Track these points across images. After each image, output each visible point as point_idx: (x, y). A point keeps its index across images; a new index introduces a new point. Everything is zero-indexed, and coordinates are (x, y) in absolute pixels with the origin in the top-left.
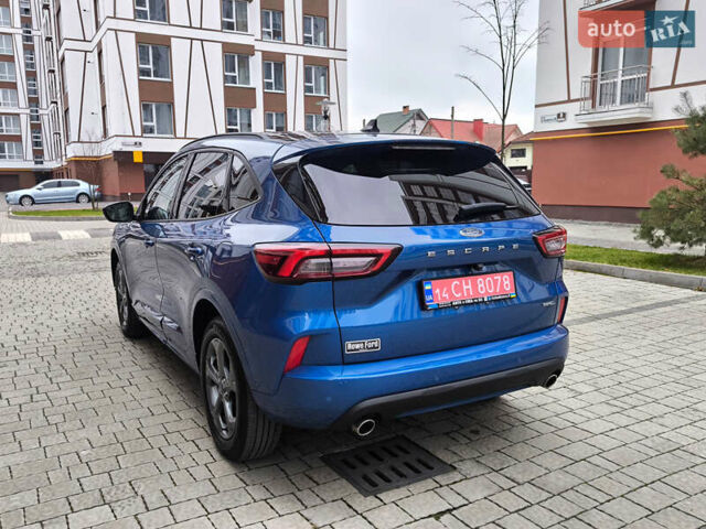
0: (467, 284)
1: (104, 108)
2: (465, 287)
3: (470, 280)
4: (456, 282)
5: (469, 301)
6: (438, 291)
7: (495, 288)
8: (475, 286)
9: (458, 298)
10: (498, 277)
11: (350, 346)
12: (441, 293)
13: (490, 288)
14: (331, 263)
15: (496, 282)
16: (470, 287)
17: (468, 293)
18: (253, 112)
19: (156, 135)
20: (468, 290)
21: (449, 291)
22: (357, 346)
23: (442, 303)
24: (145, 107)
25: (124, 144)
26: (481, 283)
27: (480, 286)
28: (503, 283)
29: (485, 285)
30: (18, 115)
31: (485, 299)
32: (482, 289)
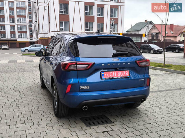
0: (114, 73)
1: (49, 23)
2: (114, 74)
3: (115, 72)
4: (111, 72)
5: (115, 78)
6: (106, 75)
7: (123, 75)
8: (117, 74)
9: (111, 77)
10: (124, 72)
11: (81, 87)
14: (77, 66)
15: (123, 73)
16: (115, 74)
18: (93, 23)
19: (64, 31)
20: (115, 75)
21: (109, 75)
22: (83, 88)
23: (106, 78)
24: (61, 23)
25: (54, 34)
26: (119, 73)
27: (118, 74)
28: (125, 73)
29: (120, 74)
30: (26, 25)
31: (120, 77)
32: (119, 75)
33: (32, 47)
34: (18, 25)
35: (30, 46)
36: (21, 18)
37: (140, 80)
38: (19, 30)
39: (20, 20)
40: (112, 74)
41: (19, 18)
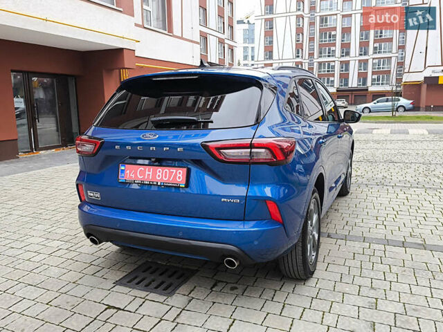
0: (149, 171)
1: (427, 48)
2: (147, 173)
3: (152, 168)
5: (146, 183)
6: (128, 172)
7: (170, 178)
8: (154, 173)
10: (174, 170)
11: (89, 193)
12: (130, 173)
13: (166, 177)
15: (171, 173)
16: (151, 173)
17: (148, 177)
20: (149, 175)
21: (135, 173)
23: (128, 180)
25: (433, 72)
26: (159, 171)
27: (158, 174)
28: (176, 175)
29: (162, 174)
30: (391, 57)
31: (159, 184)
32: (159, 176)
33: (378, 102)
34: (373, 59)
35: (375, 102)
36: (383, 44)
37: (223, 200)
38: (375, 69)
39: (380, 48)
40: (142, 173)
41: (377, 45)
